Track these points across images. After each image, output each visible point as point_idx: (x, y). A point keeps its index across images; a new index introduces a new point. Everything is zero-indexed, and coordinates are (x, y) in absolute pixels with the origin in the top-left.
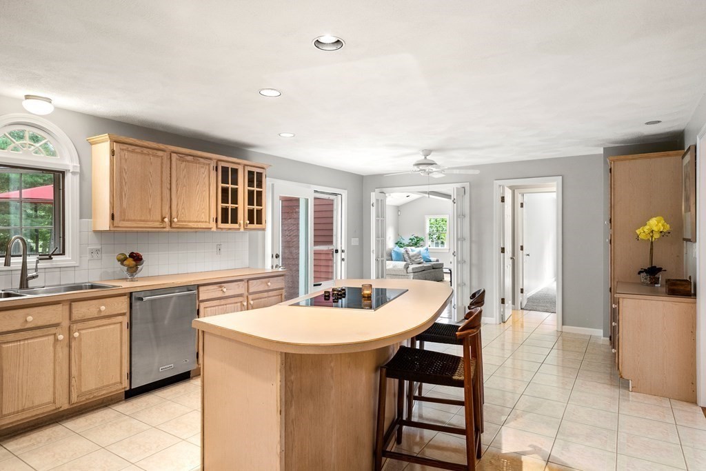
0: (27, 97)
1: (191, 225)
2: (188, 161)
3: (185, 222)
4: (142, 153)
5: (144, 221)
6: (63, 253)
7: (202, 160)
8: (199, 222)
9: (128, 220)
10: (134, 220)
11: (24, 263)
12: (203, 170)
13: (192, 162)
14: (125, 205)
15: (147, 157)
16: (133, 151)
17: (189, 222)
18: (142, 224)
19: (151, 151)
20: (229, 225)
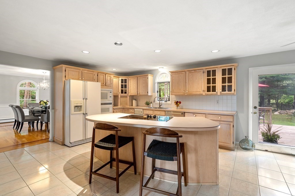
0: (159, 68)
1: (194, 93)
2: (193, 72)
3: (191, 92)
4: (178, 74)
5: (178, 92)
6: (169, 101)
7: (198, 71)
8: (197, 92)
9: (174, 92)
10: (176, 92)
11: (160, 102)
12: (198, 74)
13: (194, 72)
14: (173, 88)
15: (179, 74)
16: (176, 74)
17: (193, 92)
18: (178, 93)
19: (180, 73)
20: (211, 93)
